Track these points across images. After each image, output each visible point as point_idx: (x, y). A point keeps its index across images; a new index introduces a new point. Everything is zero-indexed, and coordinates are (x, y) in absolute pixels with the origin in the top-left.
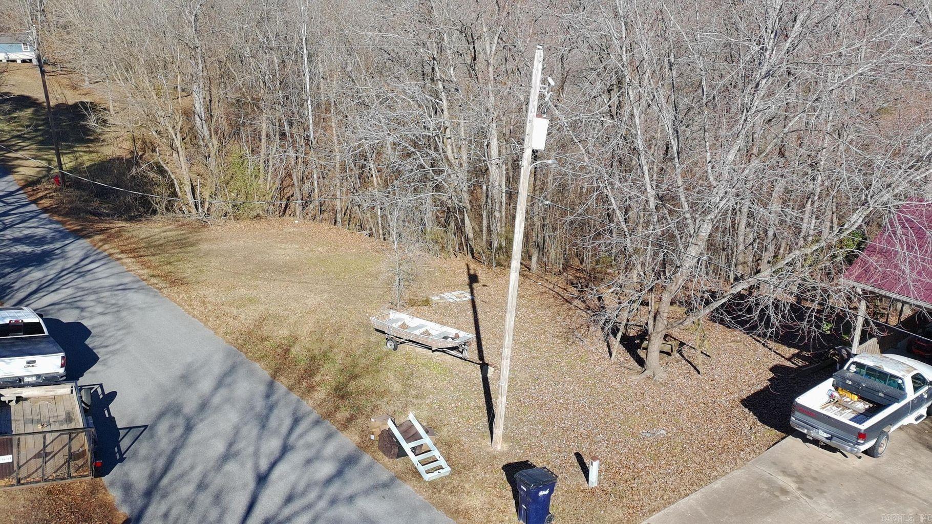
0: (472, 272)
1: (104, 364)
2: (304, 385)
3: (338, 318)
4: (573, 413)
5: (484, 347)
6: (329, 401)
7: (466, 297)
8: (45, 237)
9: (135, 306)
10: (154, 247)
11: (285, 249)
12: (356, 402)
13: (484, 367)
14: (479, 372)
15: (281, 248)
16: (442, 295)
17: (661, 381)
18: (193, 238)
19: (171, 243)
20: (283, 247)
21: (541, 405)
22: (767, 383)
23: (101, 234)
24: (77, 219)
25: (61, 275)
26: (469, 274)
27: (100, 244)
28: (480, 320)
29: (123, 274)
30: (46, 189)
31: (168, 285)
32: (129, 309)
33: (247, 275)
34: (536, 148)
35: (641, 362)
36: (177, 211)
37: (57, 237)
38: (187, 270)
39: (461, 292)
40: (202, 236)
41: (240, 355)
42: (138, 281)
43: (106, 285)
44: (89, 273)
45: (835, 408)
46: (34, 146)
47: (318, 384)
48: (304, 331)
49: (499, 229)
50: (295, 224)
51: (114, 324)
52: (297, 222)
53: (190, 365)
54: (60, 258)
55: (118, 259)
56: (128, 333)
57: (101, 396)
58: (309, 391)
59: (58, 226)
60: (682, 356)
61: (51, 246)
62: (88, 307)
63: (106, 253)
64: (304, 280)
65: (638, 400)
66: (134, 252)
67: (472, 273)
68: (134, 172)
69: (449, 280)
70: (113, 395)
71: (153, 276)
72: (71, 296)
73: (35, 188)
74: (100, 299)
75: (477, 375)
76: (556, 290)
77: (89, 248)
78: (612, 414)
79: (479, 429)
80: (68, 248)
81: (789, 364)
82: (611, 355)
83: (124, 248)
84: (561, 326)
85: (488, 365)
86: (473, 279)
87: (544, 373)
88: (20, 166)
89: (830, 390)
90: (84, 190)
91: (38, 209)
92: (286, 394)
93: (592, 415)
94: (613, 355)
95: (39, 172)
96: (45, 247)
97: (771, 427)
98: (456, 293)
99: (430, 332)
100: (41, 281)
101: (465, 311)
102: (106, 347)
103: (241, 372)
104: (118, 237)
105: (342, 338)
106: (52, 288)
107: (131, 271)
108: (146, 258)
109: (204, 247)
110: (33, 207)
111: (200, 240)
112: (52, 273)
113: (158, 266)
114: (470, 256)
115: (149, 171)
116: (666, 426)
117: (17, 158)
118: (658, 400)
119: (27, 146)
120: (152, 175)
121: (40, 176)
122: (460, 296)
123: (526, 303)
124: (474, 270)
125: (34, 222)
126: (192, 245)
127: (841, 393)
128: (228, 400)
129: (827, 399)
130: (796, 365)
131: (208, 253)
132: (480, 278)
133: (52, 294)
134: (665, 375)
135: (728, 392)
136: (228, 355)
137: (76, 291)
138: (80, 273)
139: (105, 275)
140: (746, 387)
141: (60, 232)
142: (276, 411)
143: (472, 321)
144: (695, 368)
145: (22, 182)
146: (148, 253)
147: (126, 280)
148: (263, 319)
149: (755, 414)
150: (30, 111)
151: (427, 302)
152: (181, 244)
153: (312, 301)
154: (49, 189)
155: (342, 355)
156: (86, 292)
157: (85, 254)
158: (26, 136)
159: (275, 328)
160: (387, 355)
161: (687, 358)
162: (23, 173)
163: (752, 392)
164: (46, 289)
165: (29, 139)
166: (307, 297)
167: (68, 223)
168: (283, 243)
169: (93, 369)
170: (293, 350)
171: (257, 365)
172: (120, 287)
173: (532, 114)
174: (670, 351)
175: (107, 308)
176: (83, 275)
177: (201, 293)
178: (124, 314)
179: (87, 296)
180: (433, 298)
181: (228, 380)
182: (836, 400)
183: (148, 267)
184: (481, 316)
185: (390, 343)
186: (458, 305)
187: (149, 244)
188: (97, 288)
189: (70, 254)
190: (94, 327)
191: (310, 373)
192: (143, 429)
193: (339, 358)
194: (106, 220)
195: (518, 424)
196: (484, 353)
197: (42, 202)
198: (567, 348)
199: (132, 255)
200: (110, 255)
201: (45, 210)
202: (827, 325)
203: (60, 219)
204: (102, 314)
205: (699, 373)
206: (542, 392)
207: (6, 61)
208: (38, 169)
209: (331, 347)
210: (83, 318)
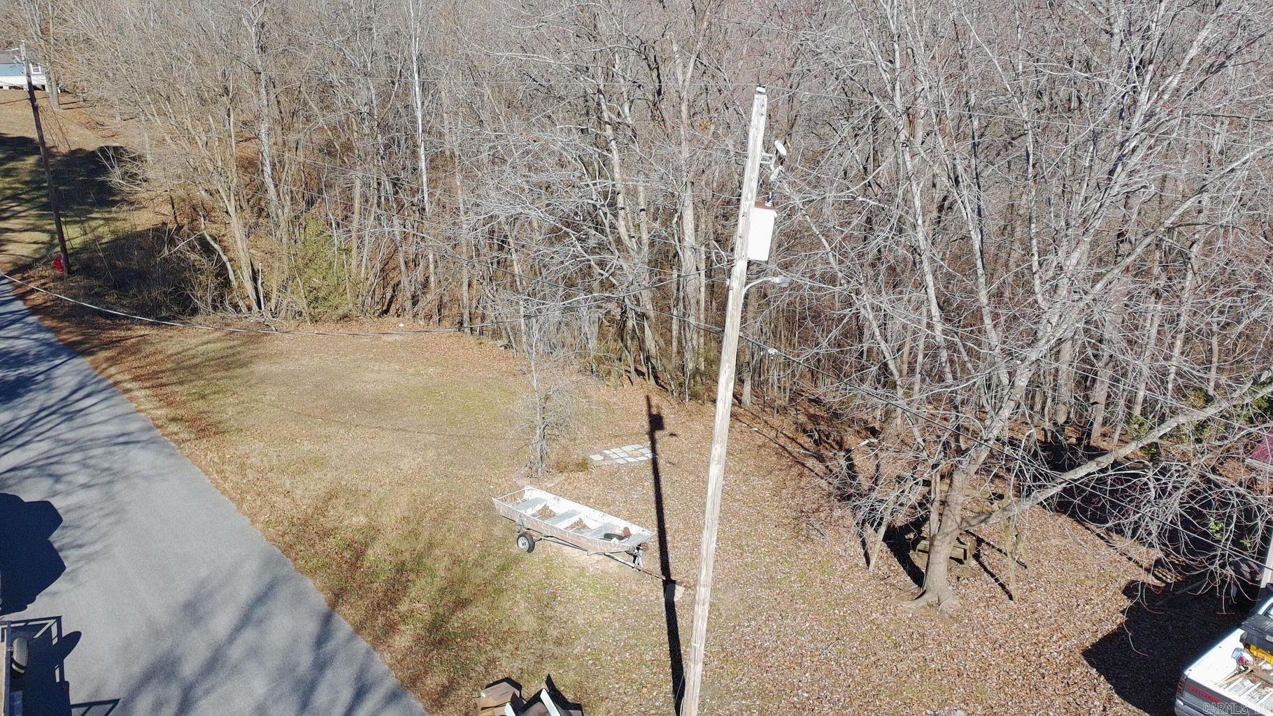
0: (654, 411)
1: (72, 580)
2: (381, 620)
3: (446, 493)
4: (811, 675)
5: (669, 545)
6: (416, 653)
7: (643, 455)
8: (26, 354)
9: (136, 473)
10: (188, 369)
11: (379, 372)
12: (461, 654)
13: (669, 585)
14: (661, 593)
15: (372, 371)
16: (607, 452)
17: (950, 612)
18: (248, 352)
19: (212, 363)
20: (376, 368)
21: (759, 657)
22: (1121, 619)
23: (109, 349)
24: (79, 325)
25: (37, 418)
26: (650, 415)
27: (104, 366)
28: (664, 496)
29: (128, 416)
30: (42, 277)
31: (193, 436)
32: (127, 478)
33: (315, 417)
34: (753, 258)
35: (918, 577)
36: (230, 308)
37: (44, 353)
38: (226, 408)
39: (637, 446)
40: (260, 351)
41: (285, 564)
42: (150, 429)
43: (101, 436)
44: (78, 415)
45: (1248, 683)
46: (32, 212)
47: (404, 619)
48: (390, 518)
49: (694, 342)
50: (399, 328)
51: (99, 506)
52: (401, 325)
53: (203, 583)
54: (42, 389)
55: (127, 391)
56: (118, 522)
57: (55, 641)
58: (386, 634)
59: (48, 335)
60: (981, 564)
61: (33, 369)
62: (66, 474)
63: (110, 381)
64: (401, 427)
65: (915, 649)
66: (152, 379)
67: (654, 413)
68: (166, 253)
69: (619, 426)
70: (75, 637)
71: (174, 420)
72: (44, 456)
73: (26, 275)
74: (87, 461)
75: (657, 598)
76: (780, 442)
77: (88, 372)
78: (875, 675)
79: (658, 708)
80: (58, 372)
81: (1151, 580)
82: (868, 562)
83: (140, 372)
84: (789, 506)
85: (674, 582)
86: (656, 422)
87: (764, 594)
88: (9, 241)
89: (1237, 649)
90: (97, 278)
91: (25, 307)
92: (350, 639)
93: (841, 678)
94: (873, 562)
95: (36, 251)
96: (23, 370)
97: (1138, 707)
98: (628, 448)
99: (586, 522)
100: (6, 427)
101: (641, 479)
102: (81, 546)
103: (284, 594)
104: (133, 353)
105: (449, 530)
106: (19, 441)
107: (141, 411)
108: (168, 389)
109: (260, 368)
110: (19, 305)
111: (256, 356)
112: (24, 414)
113: (184, 403)
114: (652, 381)
115: (188, 251)
116: (964, 701)
117: (8, 230)
118: (948, 648)
119: (24, 211)
120: (193, 256)
121: (37, 256)
122: (635, 453)
123: (734, 465)
124: (658, 407)
125: (14, 330)
126: (242, 365)
127: (1255, 653)
128: (254, 652)
129: (1233, 665)
130: (1163, 581)
131: (263, 380)
132: (666, 421)
133: (18, 451)
134: (956, 602)
135: (1060, 635)
136: (268, 563)
137: (54, 446)
138: (66, 414)
139: (103, 418)
140: (1088, 625)
141: (50, 345)
142: (329, 674)
143: (653, 499)
144: (1002, 586)
145: (9, 267)
146: (174, 379)
147: (133, 427)
148: (331, 496)
149: (1108, 679)
150: (31, 160)
151: (583, 465)
152: (228, 363)
153: (408, 464)
154: (46, 277)
155: (446, 562)
156: (70, 448)
157: (80, 382)
158: (23, 196)
159: (348, 512)
160: (516, 560)
161: (988, 568)
162: (12, 252)
163: (1100, 636)
164: (10, 443)
165: (27, 201)
166: (403, 456)
167: (64, 331)
168: (376, 361)
169: (52, 588)
170: (370, 552)
171: (310, 583)
172: (122, 439)
173: (748, 203)
174: (962, 557)
175: (94, 476)
176: (70, 416)
177: (243, 449)
178: (118, 487)
179: (67, 455)
180: (592, 457)
181: (260, 612)
182: (1250, 668)
183: (170, 404)
184: (666, 490)
185: (522, 540)
186: (631, 469)
187: (178, 364)
188: (86, 441)
189: (58, 382)
190: (68, 511)
191: (392, 595)
192: (110, 706)
193: (441, 566)
194: (122, 325)
195: (721, 696)
196: (670, 555)
197: (32, 297)
198: (799, 547)
199: (148, 384)
200: (116, 384)
201: (34, 310)
202: (1216, 524)
203: (54, 324)
204: (86, 486)
205: (1011, 598)
206: (760, 632)
207: (8, 88)
208: (35, 246)
209: (431, 546)
210: (55, 494)
